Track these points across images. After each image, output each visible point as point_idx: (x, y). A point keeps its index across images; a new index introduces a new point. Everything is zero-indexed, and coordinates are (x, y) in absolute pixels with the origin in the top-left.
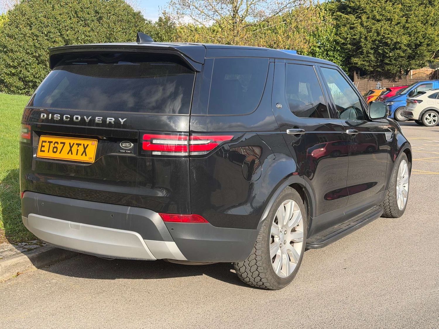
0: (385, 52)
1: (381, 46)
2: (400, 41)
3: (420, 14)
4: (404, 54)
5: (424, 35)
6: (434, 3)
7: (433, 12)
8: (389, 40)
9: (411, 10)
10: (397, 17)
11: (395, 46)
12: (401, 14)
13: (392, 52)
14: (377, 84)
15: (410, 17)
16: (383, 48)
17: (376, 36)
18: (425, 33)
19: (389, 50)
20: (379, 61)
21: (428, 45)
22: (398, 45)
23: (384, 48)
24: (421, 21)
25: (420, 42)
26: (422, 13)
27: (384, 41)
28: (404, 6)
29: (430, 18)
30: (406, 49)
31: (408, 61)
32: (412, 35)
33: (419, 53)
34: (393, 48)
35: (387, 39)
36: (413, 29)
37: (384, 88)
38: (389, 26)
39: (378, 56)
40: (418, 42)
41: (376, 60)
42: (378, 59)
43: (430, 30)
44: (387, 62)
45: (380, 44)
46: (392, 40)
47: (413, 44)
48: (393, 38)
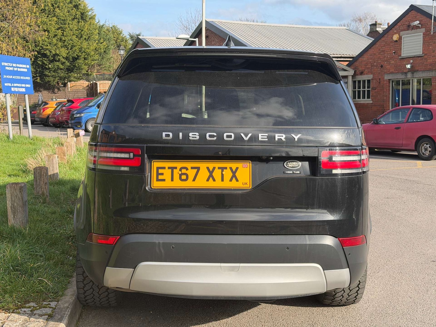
0: (45, 64)
1: (40, 57)
2: (60, 53)
3: (74, 28)
4: (63, 67)
5: (80, 49)
6: (86, 19)
7: (87, 27)
8: (47, 52)
9: (65, 24)
10: (53, 29)
11: (54, 58)
12: (57, 26)
13: (51, 64)
14: (39, 96)
15: (65, 30)
16: (41, 59)
17: (35, 46)
18: (81, 47)
19: (49, 62)
20: (38, 72)
21: (85, 59)
22: (57, 57)
23: (43, 59)
24: (76, 35)
25: (77, 55)
26: (76, 28)
27: (42, 52)
28: (59, 19)
29: (84, 33)
30: (64, 61)
31: (67, 74)
32: (69, 48)
33: (77, 66)
34: (52, 59)
35: (45, 51)
36: (69, 43)
37: (58, 100)
38: (47, 38)
39: (37, 67)
40: (75, 55)
41: (35, 71)
42: (37, 71)
43: (85, 44)
44: (47, 73)
45: (39, 55)
46: (51, 52)
47: (71, 57)
48: (52, 50)
